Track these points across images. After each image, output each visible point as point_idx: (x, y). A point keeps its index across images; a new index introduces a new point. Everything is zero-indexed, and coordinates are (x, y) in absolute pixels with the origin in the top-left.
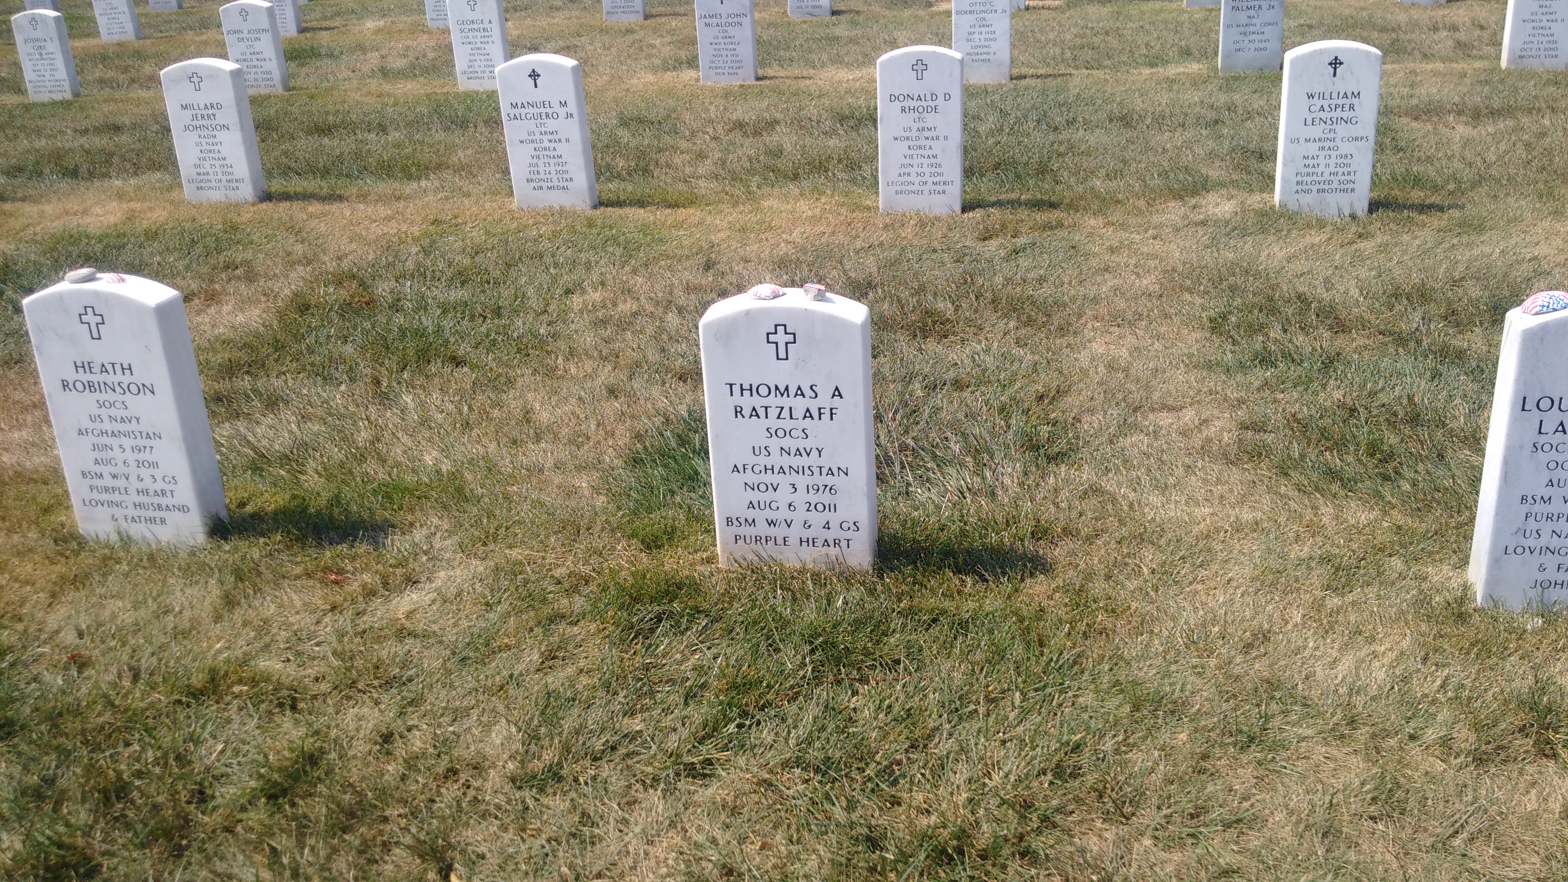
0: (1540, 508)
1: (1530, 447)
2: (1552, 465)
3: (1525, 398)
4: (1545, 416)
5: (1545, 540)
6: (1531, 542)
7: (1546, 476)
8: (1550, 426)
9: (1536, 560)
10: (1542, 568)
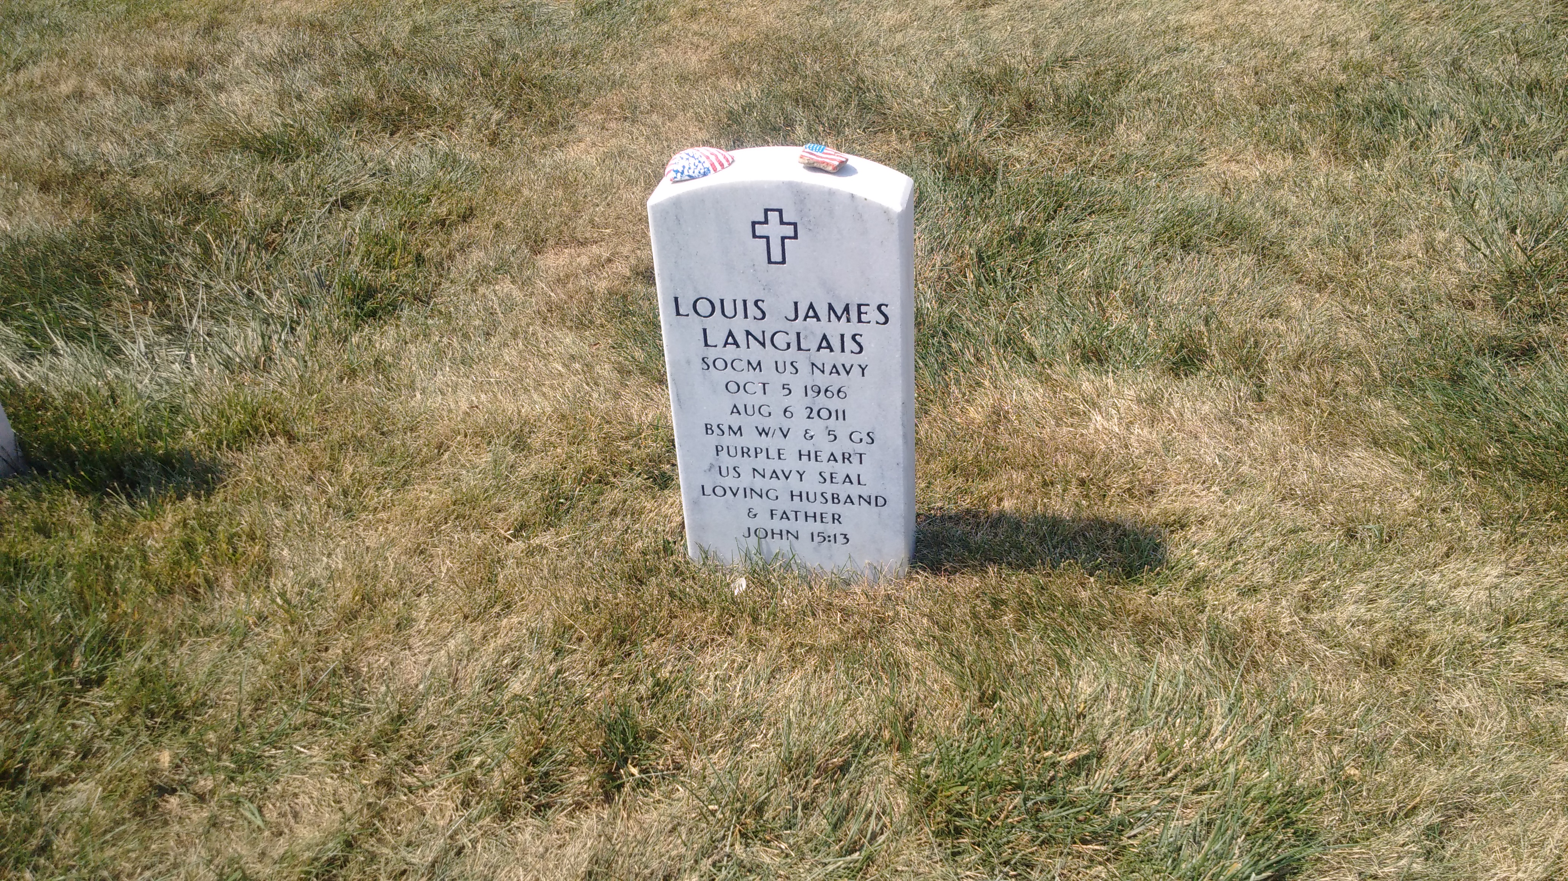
0: (728, 440)
1: (699, 364)
2: (733, 387)
3: (676, 299)
4: (709, 323)
5: (746, 480)
6: (730, 482)
7: (727, 401)
8: (717, 336)
9: (742, 504)
10: (751, 514)
